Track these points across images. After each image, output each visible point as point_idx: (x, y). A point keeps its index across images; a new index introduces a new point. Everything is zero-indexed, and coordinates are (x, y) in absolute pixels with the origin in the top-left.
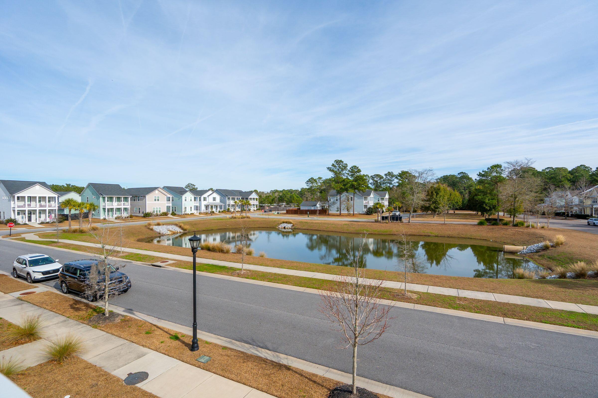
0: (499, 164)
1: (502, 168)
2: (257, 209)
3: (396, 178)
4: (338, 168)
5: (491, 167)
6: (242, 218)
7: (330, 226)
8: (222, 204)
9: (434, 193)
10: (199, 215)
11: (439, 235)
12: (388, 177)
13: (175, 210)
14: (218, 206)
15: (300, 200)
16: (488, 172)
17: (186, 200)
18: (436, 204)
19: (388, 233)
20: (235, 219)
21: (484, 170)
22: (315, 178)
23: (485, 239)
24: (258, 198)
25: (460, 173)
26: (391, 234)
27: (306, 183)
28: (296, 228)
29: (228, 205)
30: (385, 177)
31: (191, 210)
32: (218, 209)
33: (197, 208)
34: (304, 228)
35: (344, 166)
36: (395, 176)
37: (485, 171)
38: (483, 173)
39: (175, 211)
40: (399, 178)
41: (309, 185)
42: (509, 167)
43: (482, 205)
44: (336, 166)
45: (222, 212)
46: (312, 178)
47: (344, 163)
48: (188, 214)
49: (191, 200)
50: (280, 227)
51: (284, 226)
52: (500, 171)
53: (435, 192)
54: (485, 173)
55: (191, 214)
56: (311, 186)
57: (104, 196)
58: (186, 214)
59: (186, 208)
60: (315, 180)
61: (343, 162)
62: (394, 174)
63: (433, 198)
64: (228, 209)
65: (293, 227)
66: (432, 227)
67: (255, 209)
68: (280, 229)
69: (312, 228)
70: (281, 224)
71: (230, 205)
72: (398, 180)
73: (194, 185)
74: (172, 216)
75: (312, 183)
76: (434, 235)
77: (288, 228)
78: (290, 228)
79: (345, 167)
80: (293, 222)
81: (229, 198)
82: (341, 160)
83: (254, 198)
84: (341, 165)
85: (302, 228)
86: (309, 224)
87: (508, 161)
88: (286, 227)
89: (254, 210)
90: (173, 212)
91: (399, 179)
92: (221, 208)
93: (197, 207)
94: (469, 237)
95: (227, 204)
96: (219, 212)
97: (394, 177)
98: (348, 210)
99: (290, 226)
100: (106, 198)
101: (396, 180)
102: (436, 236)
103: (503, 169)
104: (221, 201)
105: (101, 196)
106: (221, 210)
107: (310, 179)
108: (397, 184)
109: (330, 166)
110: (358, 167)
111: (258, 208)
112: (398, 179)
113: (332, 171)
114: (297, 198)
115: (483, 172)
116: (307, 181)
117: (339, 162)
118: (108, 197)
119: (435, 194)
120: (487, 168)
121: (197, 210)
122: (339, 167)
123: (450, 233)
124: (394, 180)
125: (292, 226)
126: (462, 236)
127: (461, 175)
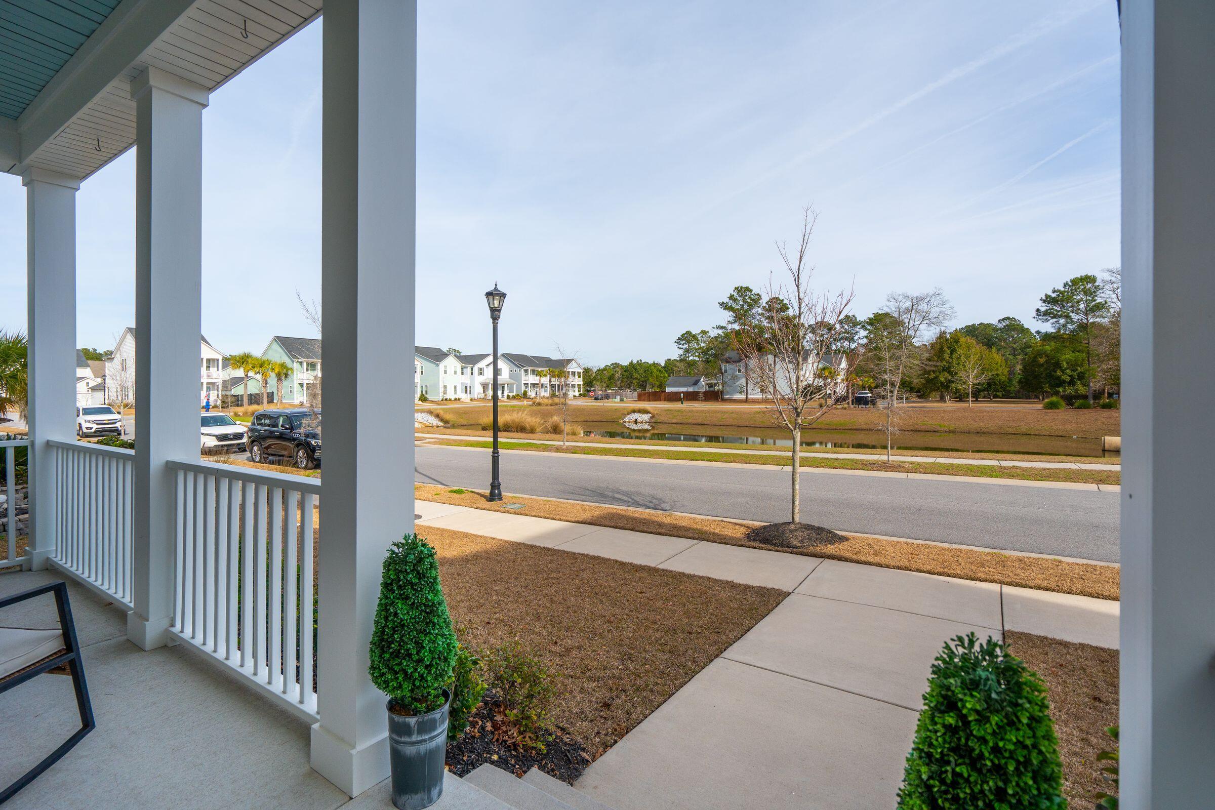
0: (1089, 275)
1: (1097, 284)
2: (580, 394)
3: (864, 327)
4: (741, 303)
5: (1071, 281)
6: (551, 405)
7: (726, 415)
8: (511, 381)
9: (945, 349)
10: (469, 401)
11: (958, 430)
12: (846, 327)
13: (426, 391)
14: (506, 386)
15: (664, 377)
16: (1065, 291)
17: (445, 372)
18: (950, 372)
19: (847, 428)
20: (539, 407)
21: (1056, 289)
22: (694, 333)
23: (1060, 434)
24: (582, 371)
25: (1004, 319)
26: (853, 430)
27: (675, 342)
28: (659, 421)
29: (525, 384)
30: (838, 326)
31: (455, 393)
32: (506, 392)
33: (466, 389)
34: (674, 421)
35: (754, 300)
36: (860, 324)
37: (1059, 291)
38: (1054, 295)
39: (427, 394)
40: (869, 327)
41: (682, 346)
42: (1114, 279)
43: (1053, 373)
44: (737, 299)
45: (514, 397)
46: (689, 332)
47: (753, 293)
48: (450, 400)
49: (455, 372)
50: (627, 419)
51: (635, 418)
52: (1093, 290)
53: (948, 348)
54: (1058, 295)
55: (456, 399)
56: (686, 348)
57: (299, 360)
58: (446, 400)
59: (445, 387)
60: (694, 336)
61: (751, 291)
62: (858, 320)
63: (944, 359)
64: (525, 393)
65: (654, 420)
66: (942, 415)
67: (577, 394)
68: (627, 424)
69: (690, 421)
70: (628, 414)
71: (528, 384)
72: (867, 332)
73: (458, 352)
74: (420, 402)
75: (688, 342)
76: (946, 429)
77: (642, 422)
78: (647, 422)
79: (756, 300)
80: (651, 411)
81: (526, 371)
82: (747, 287)
83: (575, 372)
84: (747, 298)
85: (669, 422)
86: (684, 414)
87: (1111, 268)
88: (639, 420)
89: (575, 396)
90: (423, 395)
91: (869, 330)
92: (511, 391)
93: (466, 387)
94: (1025, 431)
95: (523, 382)
96: (508, 397)
97: (859, 327)
98: (762, 391)
99: (646, 417)
100: (305, 364)
101: (863, 333)
102: (950, 432)
103: (1098, 286)
104: (511, 377)
105: (296, 360)
106: (511, 395)
107: (684, 334)
108: (865, 341)
109: (726, 300)
110: (783, 300)
111: (582, 392)
112: (866, 329)
113: (730, 309)
114: (658, 373)
115: (1053, 292)
116: (679, 339)
117: (743, 291)
118: (307, 364)
119: (948, 351)
120: (1063, 285)
121: (466, 392)
122: (743, 301)
123: (982, 424)
124: (857, 332)
125: (651, 417)
126: (1010, 430)
127: (1004, 324)
